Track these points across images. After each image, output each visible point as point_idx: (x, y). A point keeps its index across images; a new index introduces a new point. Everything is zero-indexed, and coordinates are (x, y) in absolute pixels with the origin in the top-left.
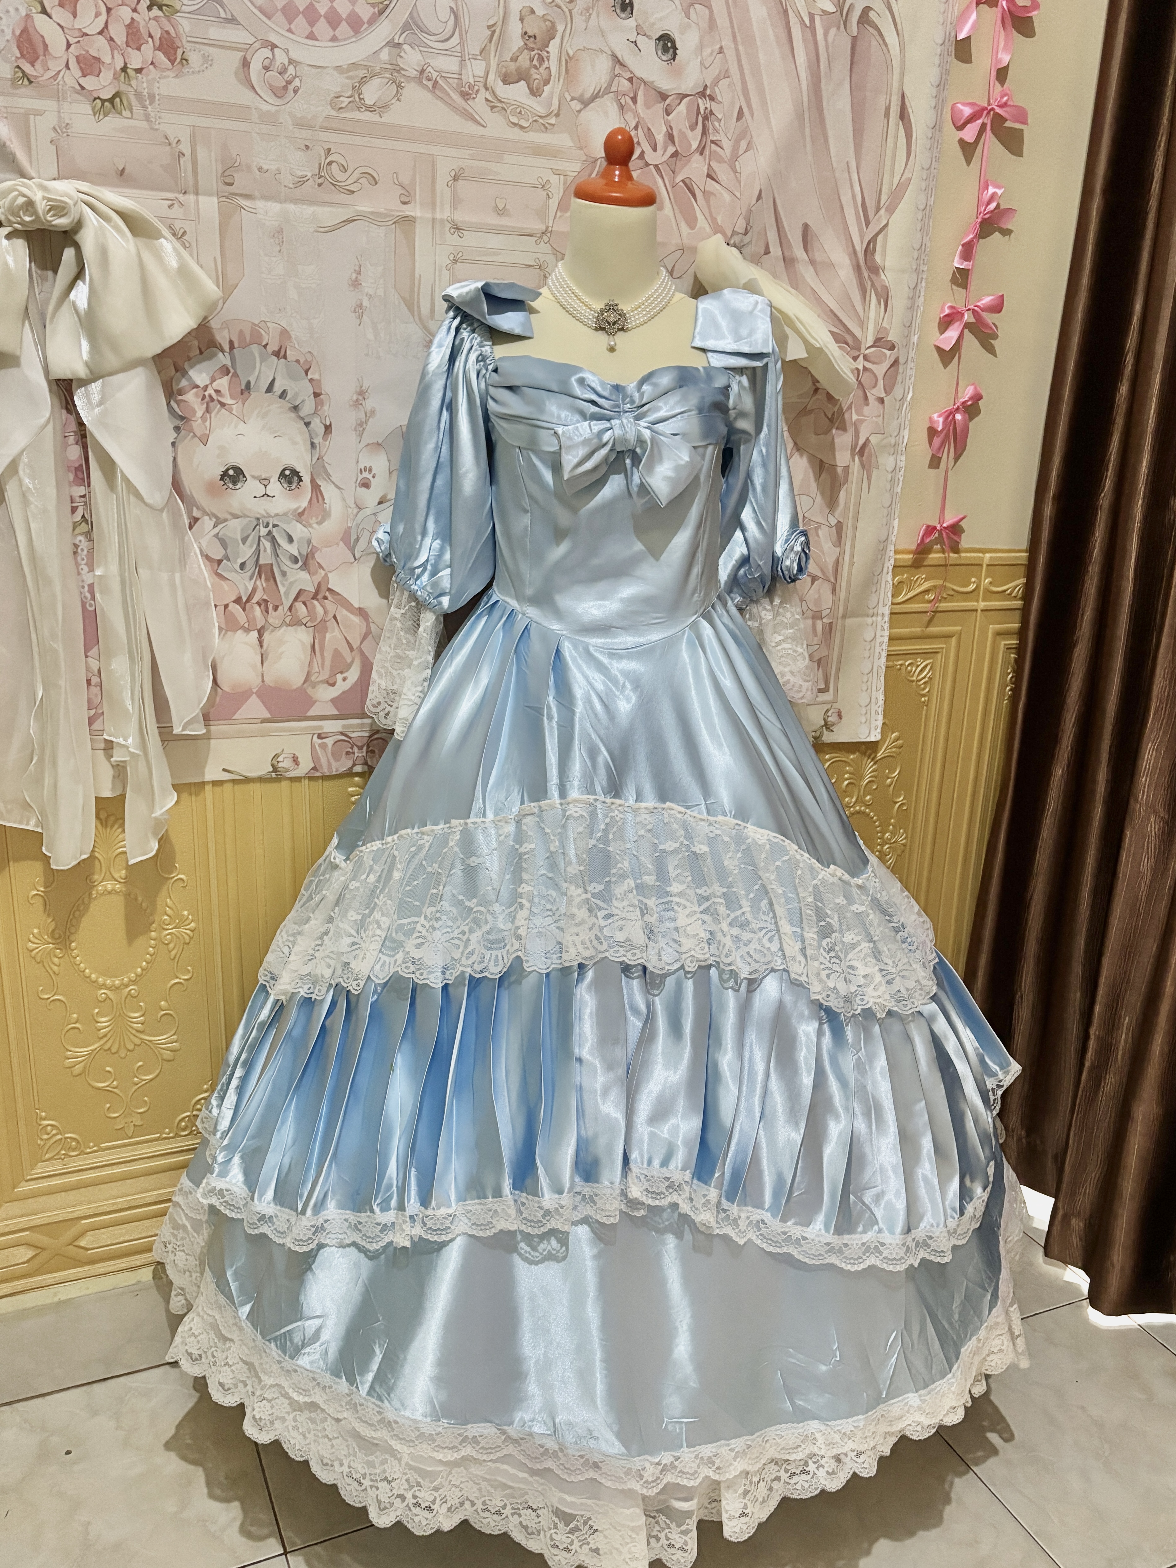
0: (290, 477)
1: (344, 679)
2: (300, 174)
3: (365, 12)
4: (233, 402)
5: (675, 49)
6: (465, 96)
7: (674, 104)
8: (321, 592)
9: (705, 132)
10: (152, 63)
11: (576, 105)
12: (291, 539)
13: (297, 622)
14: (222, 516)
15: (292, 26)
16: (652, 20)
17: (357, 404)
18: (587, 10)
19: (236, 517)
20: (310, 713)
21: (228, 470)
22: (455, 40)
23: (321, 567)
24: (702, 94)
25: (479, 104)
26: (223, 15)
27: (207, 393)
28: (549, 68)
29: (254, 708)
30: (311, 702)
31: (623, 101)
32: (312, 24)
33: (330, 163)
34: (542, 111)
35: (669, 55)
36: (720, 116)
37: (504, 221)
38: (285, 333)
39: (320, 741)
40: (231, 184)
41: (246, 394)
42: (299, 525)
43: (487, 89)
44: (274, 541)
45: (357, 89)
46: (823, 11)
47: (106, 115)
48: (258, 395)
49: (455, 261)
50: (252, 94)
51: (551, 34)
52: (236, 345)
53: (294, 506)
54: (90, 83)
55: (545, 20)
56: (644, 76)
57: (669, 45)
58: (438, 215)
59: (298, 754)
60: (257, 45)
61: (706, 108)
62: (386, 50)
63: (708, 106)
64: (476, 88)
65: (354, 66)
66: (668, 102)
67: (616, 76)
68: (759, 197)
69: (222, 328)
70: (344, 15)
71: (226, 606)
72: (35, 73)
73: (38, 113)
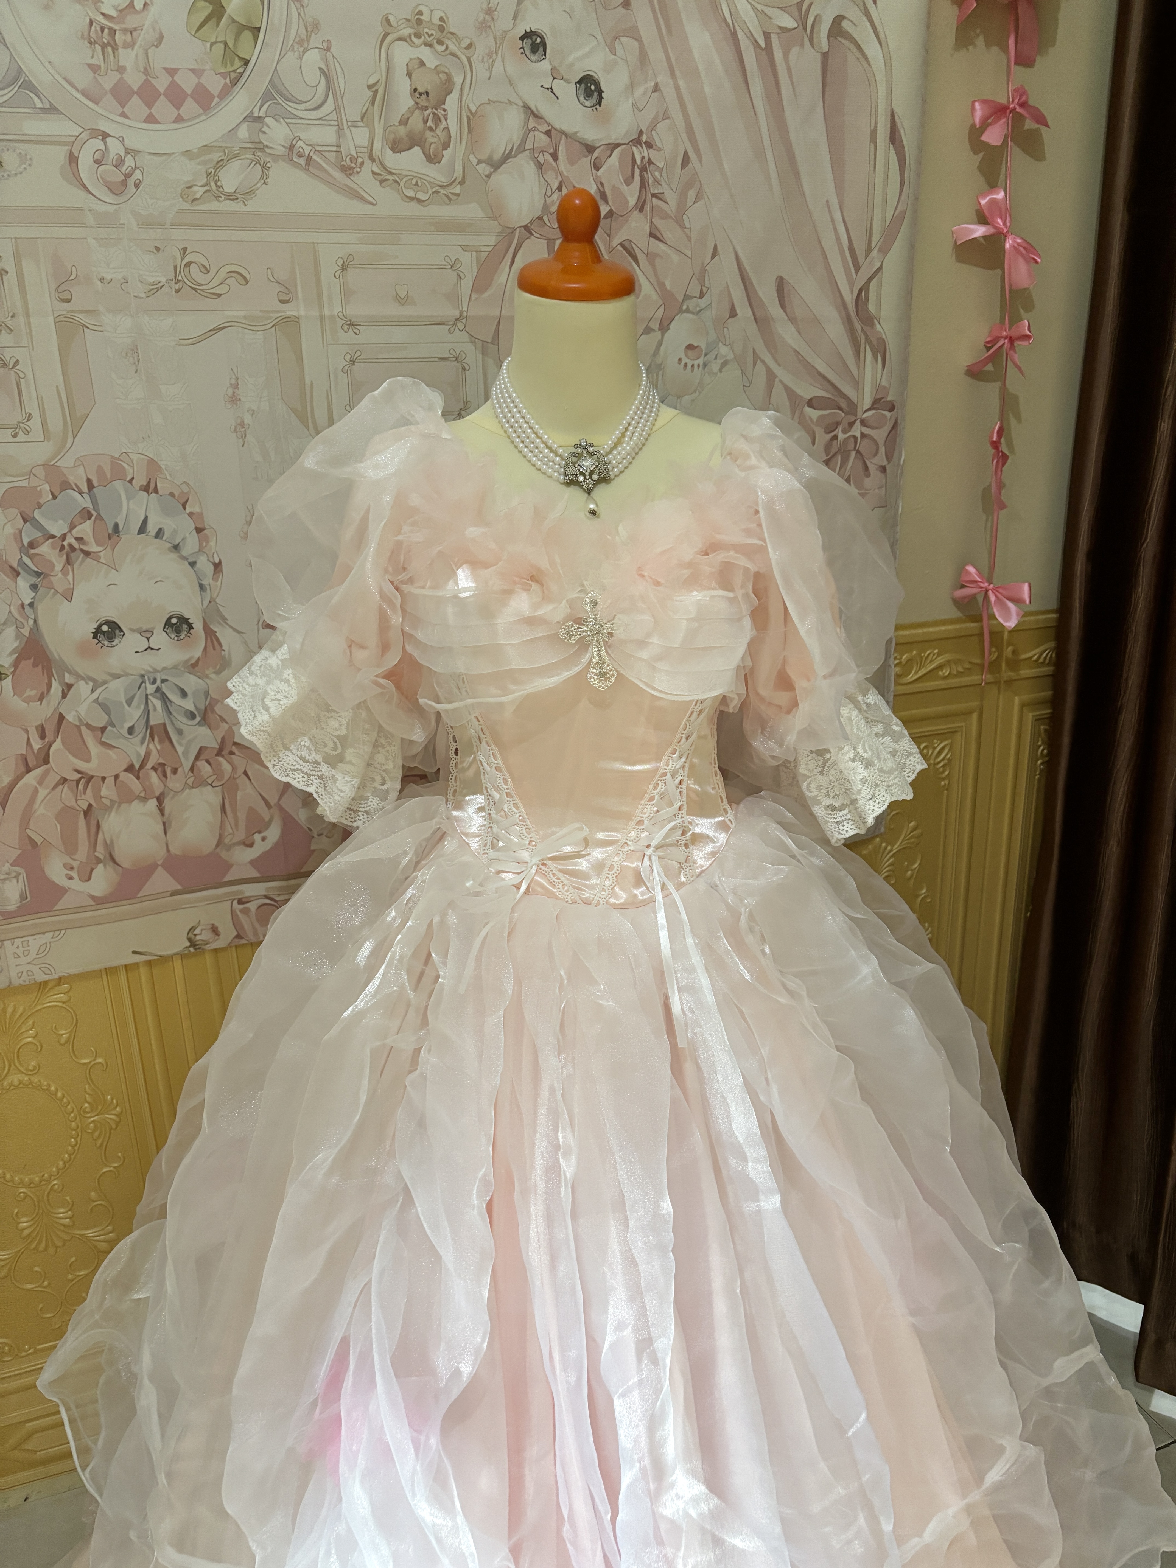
1: (264, 839)
2: (151, 280)
3: (214, 84)
4: (100, 549)
5: (600, 92)
6: (347, 171)
7: (603, 157)
9: (643, 185)
11: (484, 169)
12: (184, 694)
13: (201, 783)
14: (100, 677)
15: (125, 110)
16: (569, 60)
18: (490, 55)
19: (116, 676)
20: (226, 879)
21: (100, 626)
22: (330, 105)
23: (223, 720)
24: (637, 142)
25: (365, 179)
26: (39, 104)
27: (65, 543)
28: (447, 128)
29: (162, 881)
30: (228, 866)
31: (541, 159)
32: (149, 105)
33: (188, 264)
34: (443, 180)
35: (594, 100)
36: (661, 165)
37: (407, 311)
38: (152, 465)
39: (241, 906)
40: (69, 301)
41: (115, 537)
42: (193, 678)
43: (372, 159)
44: (164, 699)
45: (213, 176)
46: (780, 28)
48: (129, 538)
49: (353, 362)
50: (85, 194)
51: (447, 87)
52: (95, 483)
53: (185, 657)
55: (438, 73)
56: (564, 128)
57: (593, 87)
58: (327, 312)
59: (217, 924)
60: (84, 136)
61: (643, 157)
62: (244, 127)
63: (646, 154)
64: (360, 160)
65: (207, 148)
66: (596, 154)
67: (530, 131)
68: (715, 254)
70: (189, 90)
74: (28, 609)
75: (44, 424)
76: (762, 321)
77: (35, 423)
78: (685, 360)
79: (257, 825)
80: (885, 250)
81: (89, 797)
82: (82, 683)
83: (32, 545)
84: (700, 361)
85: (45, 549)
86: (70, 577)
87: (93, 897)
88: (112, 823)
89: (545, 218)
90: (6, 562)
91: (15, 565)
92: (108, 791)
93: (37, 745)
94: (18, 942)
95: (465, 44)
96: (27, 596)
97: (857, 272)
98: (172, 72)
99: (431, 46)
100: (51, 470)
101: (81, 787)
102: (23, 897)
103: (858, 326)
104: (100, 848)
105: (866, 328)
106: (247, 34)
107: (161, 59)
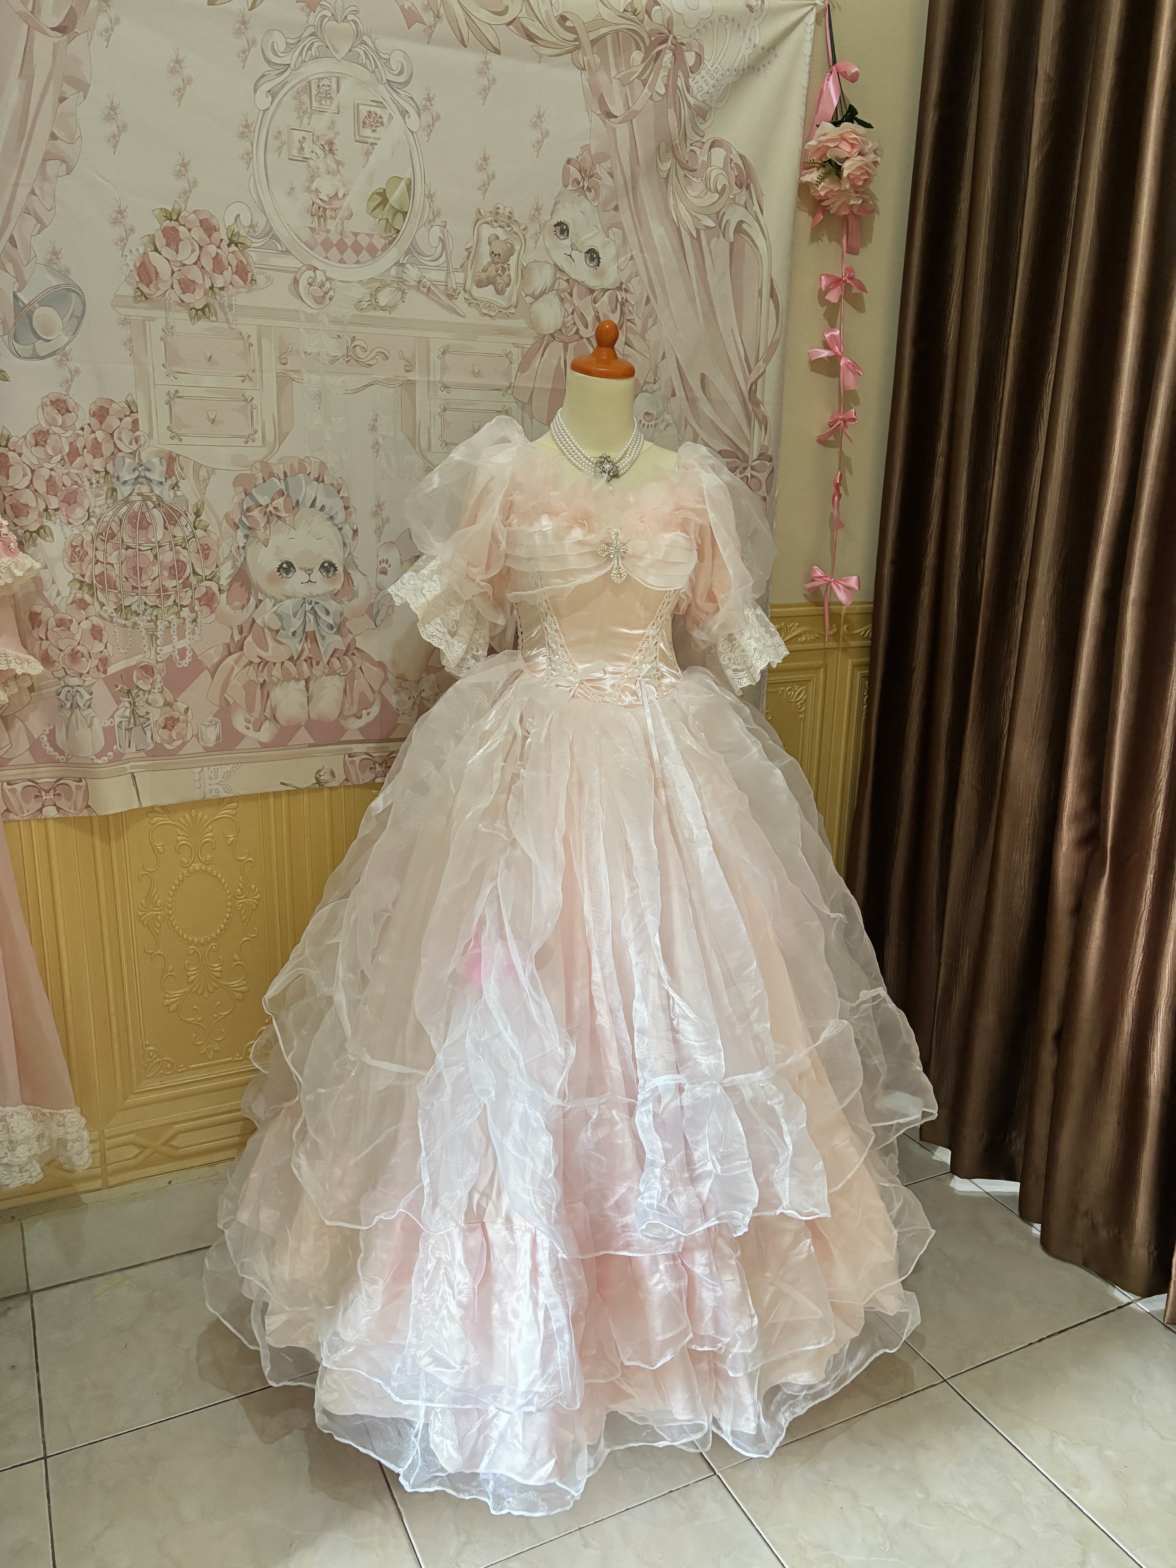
0: (328, 568)
1: (368, 714)
2: (334, 354)
3: (379, 243)
5: (599, 258)
6: (450, 297)
7: (599, 297)
8: (350, 650)
9: (622, 314)
10: (231, 283)
11: (529, 300)
12: (328, 613)
13: (333, 672)
14: (278, 597)
15: (329, 255)
16: (582, 240)
17: (376, 514)
18: (536, 234)
19: (288, 597)
20: (342, 739)
22: (443, 259)
24: (619, 288)
25: (460, 303)
26: (279, 248)
29: (303, 736)
30: (344, 730)
31: (562, 296)
32: (342, 252)
33: (355, 346)
34: (505, 305)
35: (595, 263)
36: (633, 303)
37: (478, 381)
38: (322, 465)
39: (350, 759)
40: (286, 364)
41: (296, 509)
43: (465, 291)
44: (316, 614)
45: (374, 296)
46: (706, 227)
47: (199, 320)
48: (304, 510)
49: (445, 410)
50: (301, 302)
51: (511, 251)
52: (288, 475)
53: (331, 589)
54: (187, 298)
56: (577, 278)
57: (595, 256)
58: (432, 379)
59: (334, 769)
60: (304, 268)
61: (623, 298)
62: (394, 268)
63: (624, 296)
64: (458, 291)
65: (372, 280)
66: (595, 294)
67: (557, 279)
68: (664, 357)
69: (279, 463)
70: (364, 246)
71: (283, 663)
72: (149, 292)
73: (153, 319)
75: (264, 437)
76: (691, 401)
77: (258, 436)
78: (643, 421)
79: (365, 704)
80: (767, 361)
81: (265, 675)
82: (268, 600)
83: (248, 510)
84: (653, 423)
85: (256, 513)
86: (268, 532)
87: (260, 743)
88: (277, 694)
89: (563, 330)
90: (232, 519)
91: (237, 522)
92: (276, 672)
93: (237, 638)
94: (212, 768)
95: (522, 228)
97: (750, 373)
98: (356, 234)
99: (503, 228)
100: (264, 464)
101: (261, 667)
102: (218, 738)
103: (750, 407)
104: (268, 710)
105: (755, 408)
106: (400, 215)
107: (350, 226)
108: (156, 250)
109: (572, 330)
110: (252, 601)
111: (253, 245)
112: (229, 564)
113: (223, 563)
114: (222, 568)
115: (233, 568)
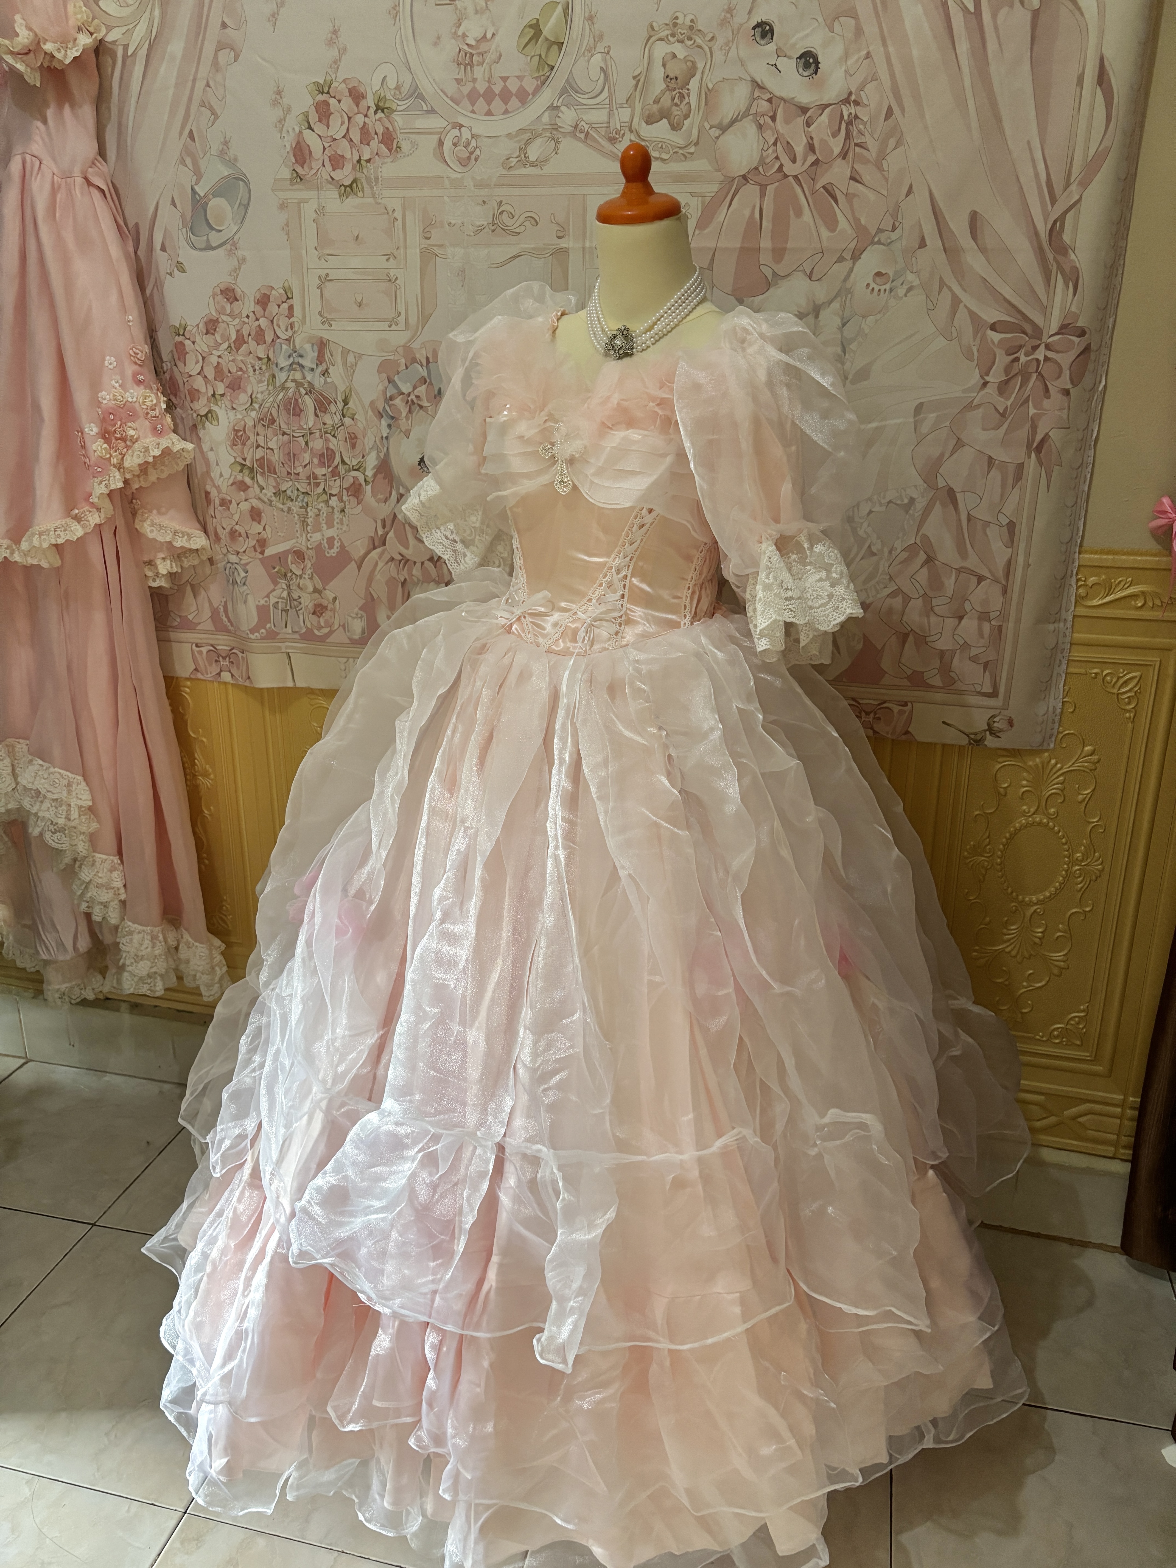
2: (478, 223)
3: (530, 85)
5: (817, 63)
6: (612, 140)
7: (814, 117)
9: (848, 137)
10: (377, 154)
11: (715, 132)
15: (475, 108)
16: (792, 41)
18: (727, 44)
22: (605, 93)
24: (847, 101)
28: (689, 103)
31: (762, 122)
32: (489, 103)
33: (502, 212)
34: (681, 142)
35: (811, 70)
36: (866, 119)
40: (428, 238)
41: (438, 398)
43: (631, 131)
45: (523, 150)
47: (347, 197)
50: (445, 166)
52: (431, 360)
54: (338, 175)
56: (784, 95)
57: (811, 60)
58: (588, 245)
60: (449, 127)
61: (851, 114)
62: (547, 114)
63: (853, 111)
64: (622, 132)
65: (522, 131)
66: (808, 115)
67: (754, 99)
68: (910, 191)
69: (421, 348)
70: (514, 91)
71: (423, 563)
72: (304, 173)
73: (306, 201)
74: (385, 441)
75: (407, 319)
76: (951, 251)
77: (402, 318)
78: (873, 285)
80: (1085, 184)
83: (391, 398)
84: (887, 287)
85: (398, 402)
86: (410, 422)
89: (760, 169)
91: (381, 411)
92: (416, 571)
93: (380, 532)
95: (708, 38)
96: (385, 432)
97: (1053, 204)
98: (505, 79)
99: (682, 42)
100: (407, 348)
102: (362, 632)
103: (1050, 256)
105: (1059, 257)
106: (555, 48)
107: (499, 71)
108: (310, 128)
109: (773, 165)
110: (394, 495)
111: (399, 108)
112: (374, 454)
113: (369, 454)
114: (368, 458)
115: (377, 459)
